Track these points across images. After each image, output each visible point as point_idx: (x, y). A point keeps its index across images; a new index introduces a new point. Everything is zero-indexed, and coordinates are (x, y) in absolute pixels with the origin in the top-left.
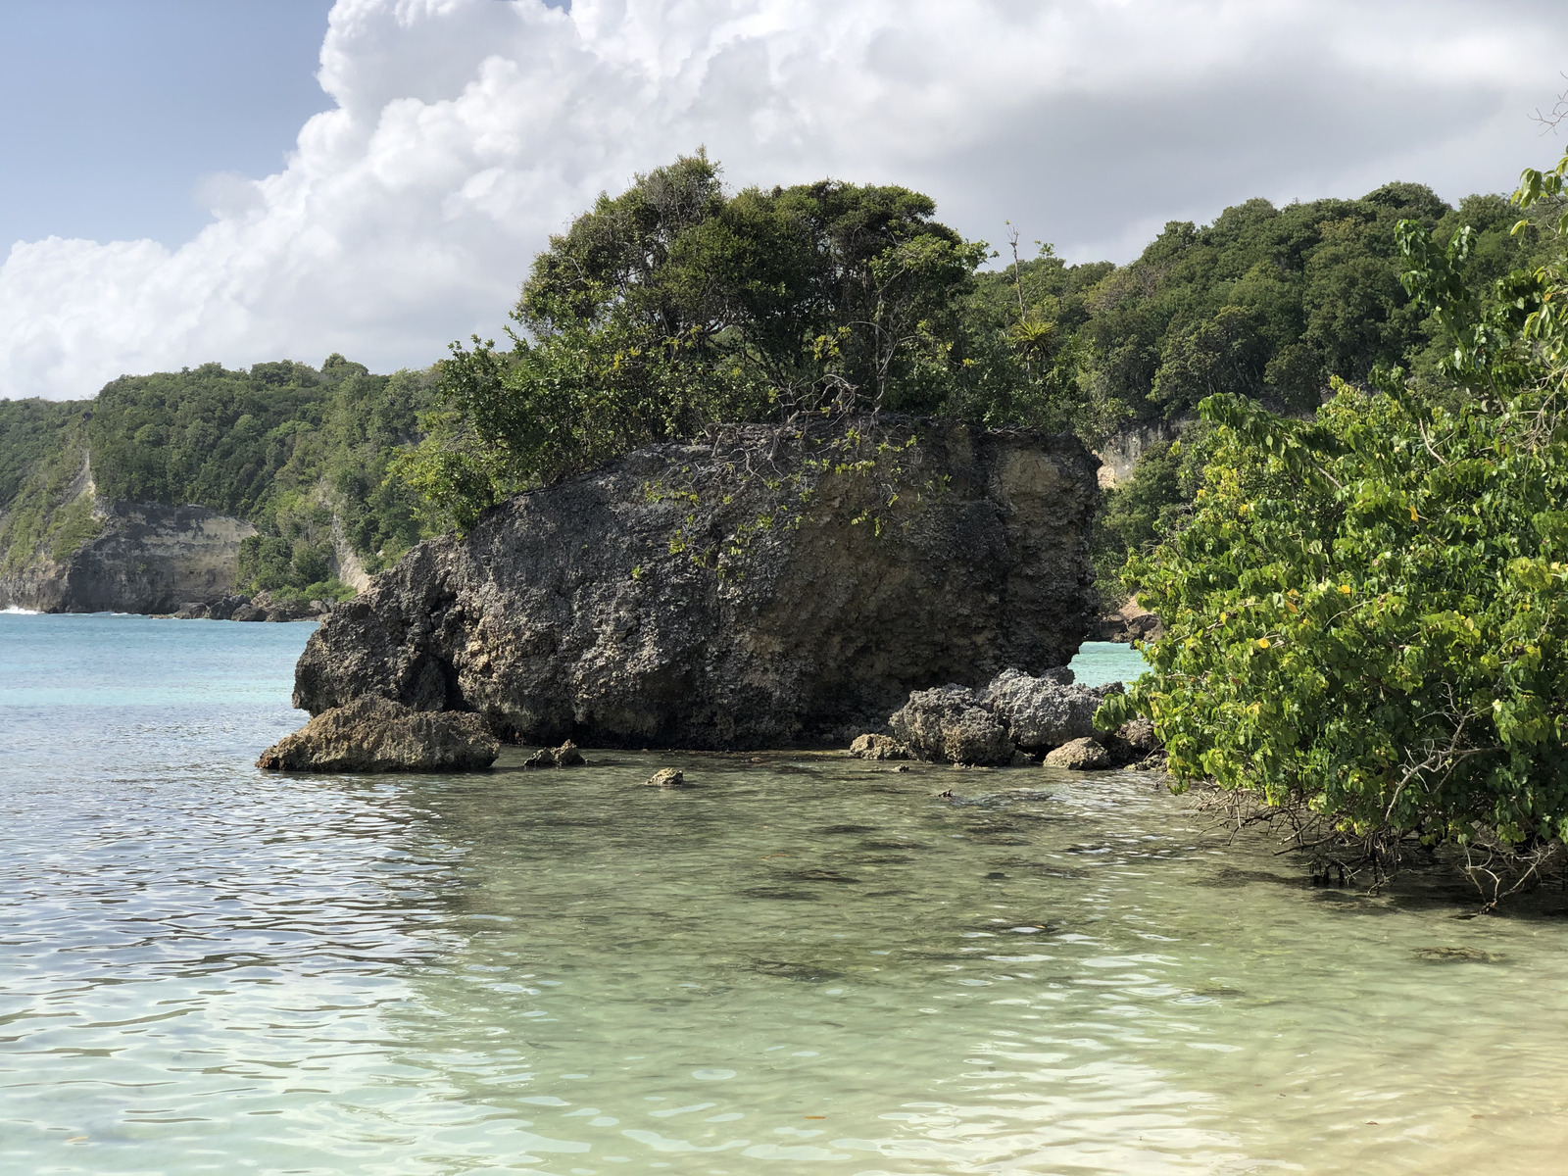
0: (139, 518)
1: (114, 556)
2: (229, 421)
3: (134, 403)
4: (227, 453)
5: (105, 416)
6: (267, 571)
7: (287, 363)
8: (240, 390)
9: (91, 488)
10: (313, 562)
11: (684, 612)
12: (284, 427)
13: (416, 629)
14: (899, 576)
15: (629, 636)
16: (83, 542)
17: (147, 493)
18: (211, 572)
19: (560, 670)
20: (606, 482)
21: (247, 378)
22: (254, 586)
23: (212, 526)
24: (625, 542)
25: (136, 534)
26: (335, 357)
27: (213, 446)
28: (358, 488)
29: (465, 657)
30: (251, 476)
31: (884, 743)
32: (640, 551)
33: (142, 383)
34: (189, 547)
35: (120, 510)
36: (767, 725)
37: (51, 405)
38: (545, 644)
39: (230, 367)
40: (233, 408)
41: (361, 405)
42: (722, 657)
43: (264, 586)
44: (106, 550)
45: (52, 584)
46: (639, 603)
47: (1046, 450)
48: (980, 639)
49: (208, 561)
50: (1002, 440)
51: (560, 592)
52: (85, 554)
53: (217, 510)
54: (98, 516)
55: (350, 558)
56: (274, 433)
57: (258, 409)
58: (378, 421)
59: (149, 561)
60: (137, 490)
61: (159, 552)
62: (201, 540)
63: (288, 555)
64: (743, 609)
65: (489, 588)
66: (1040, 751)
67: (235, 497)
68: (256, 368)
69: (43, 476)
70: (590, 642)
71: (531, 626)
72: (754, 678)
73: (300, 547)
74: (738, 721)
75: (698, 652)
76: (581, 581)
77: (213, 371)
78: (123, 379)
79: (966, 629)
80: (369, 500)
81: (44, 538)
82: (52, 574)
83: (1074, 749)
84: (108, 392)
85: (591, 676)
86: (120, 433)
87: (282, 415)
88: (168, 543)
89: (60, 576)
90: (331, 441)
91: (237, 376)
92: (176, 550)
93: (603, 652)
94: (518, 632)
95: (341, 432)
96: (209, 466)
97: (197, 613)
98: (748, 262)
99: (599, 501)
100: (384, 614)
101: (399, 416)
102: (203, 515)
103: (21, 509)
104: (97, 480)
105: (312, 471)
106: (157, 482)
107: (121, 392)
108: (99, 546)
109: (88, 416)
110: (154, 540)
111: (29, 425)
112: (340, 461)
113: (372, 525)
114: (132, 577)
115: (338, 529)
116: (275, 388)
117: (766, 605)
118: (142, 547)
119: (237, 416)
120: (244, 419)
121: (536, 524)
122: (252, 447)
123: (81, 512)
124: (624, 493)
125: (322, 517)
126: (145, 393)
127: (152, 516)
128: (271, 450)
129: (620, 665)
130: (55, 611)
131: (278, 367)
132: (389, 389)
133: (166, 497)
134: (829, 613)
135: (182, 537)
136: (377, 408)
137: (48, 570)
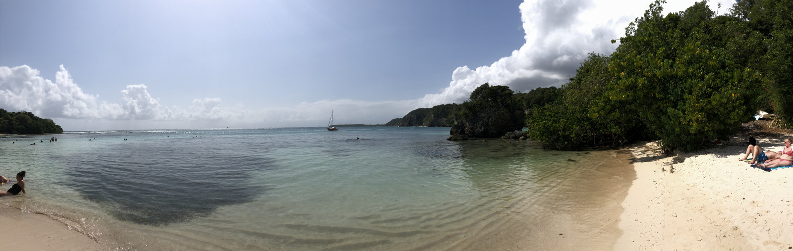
2: (444, 109)
4: (444, 112)
5: (433, 109)
10: (452, 121)
11: (486, 125)
13: (461, 127)
14: (506, 122)
18: (442, 123)
19: (474, 131)
25: (436, 119)
29: (465, 129)
30: (446, 114)
32: (482, 119)
36: (494, 135)
42: (490, 129)
44: (434, 121)
46: (482, 124)
47: (520, 110)
50: (516, 109)
54: (433, 118)
55: (455, 121)
60: (436, 116)
62: (442, 120)
63: (449, 121)
64: (491, 125)
65: (467, 123)
66: (519, 137)
69: (428, 114)
70: (477, 128)
72: (492, 131)
74: (491, 135)
75: (487, 129)
76: (476, 122)
80: (457, 116)
81: (429, 120)
83: (522, 137)
85: (477, 131)
86: (435, 111)
88: (439, 120)
89: (430, 123)
94: (470, 127)
95: (454, 110)
98: (492, 93)
99: (478, 115)
100: (458, 126)
102: (442, 117)
103: (426, 118)
104: (433, 115)
105: (452, 114)
114: (436, 123)
115: (454, 118)
117: (494, 124)
121: (472, 117)
129: (480, 130)
133: (439, 116)
134: (499, 125)
137: (428, 123)
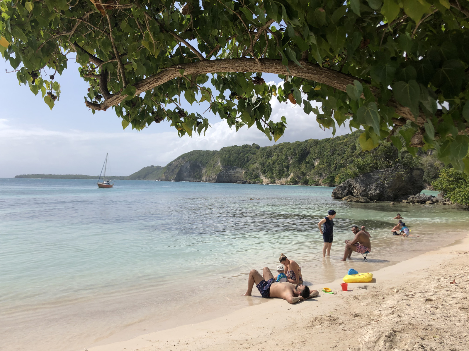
0: (227, 168)
1: (223, 174)
2: (239, 154)
3: (226, 151)
4: (240, 159)
5: (222, 153)
6: (249, 177)
7: (247, 145)
8: (241, 149)
9: (220, 164)
10: (256, 176)
11: (381, 187)
12: (248, 155)
13: (347, 188)
14: (403, 184)
15: (375, 190)
16: (219, 172)
17: (228, 165)
18: (237, 176)
19: (367, 193)
20: (371, 174)
21: (241, 147)
22: (247, 179)
23: (237, 170)
24: (374, 180)
25: (227, 171)
26: (254, 144)
27: (237, 158)
28: (263, 164)
29: (354, 192)
30: (243, 162)
31: (406, 201)
32: (376, 181)
33: (226, 148)
34: (234, 173)
35: (224, 167)
36: (390, 199)
37: (211, 151)
38: (365, 190)
39: (238, 145)
40: (240, 152)
41: (263, 152)
42: (385, 192)
43: (249, 179)
44: (222, 173)
45: (214, 178)
46: (376, 186)
47: (418, 170)
48: (411, 190)
49: (237, 175)
50: (414, 169)
51: (367, 185)
52: (219, 174)
53: (238, 167)
54: (221, 168)
55: (262, 175)
56: (246, 155)
57: (244, 152)
58: (265, 154)
59: (228, 175)
60: (227, 164)
61: (230, 174)
62: (236, 172)
63: (252, 174)
64: (388, 187)
65: (358, 184)
66: (424, 202)
67: (241, 165)
68: (242, 146)
69: (211, 162)
70: (370, 190)
71: (363, 189)
72: (389, 194)
73: (254, 173)
74: (388, 198)
75: (383, 192)
76: (369, 184)
77: (236, 146)
78: (224, 148)
79: (410, 189)
80: (265, 166)
81: (213, 171)
82: (214, 177)
83: (429, 202)
84: (222, 149)
85: (371, 194)
86: (224, 156)
87: (247, 153)
88: (231, 172)
89: (216, 177)
90: (258, 157)
91: (240, 147)
92: (232, 173)
93: (372, 191)
94: (362, 189)
95: (260, 156)
96: (237, 161)
97: (240, 183)
98: (387, 151)
99: (370, 176)
100: (343, 187)
101: (269, 153)
102: (236, 168)
103: (208, 167)
104: (221, 163)
105: (254, 161)
106: (230, 163)
107: (224, 149)
108: (221, 172)
109: (219, 153)
110: (229, 172)
111: (207, 154)
112: (260, 160)
113: (265, 170)
114: (226, 177)
115: (260, 170)
116: (245, 148)
117: (391, 187)
118: (227, 173)
119: (241, 153)
120: (242, 153)
121: (363, 178)
122: (243, 157)
123: (219, 167)
124: (373, 175)
125: (257, 169)
126: (227, 150)
127: (229, 168)
128: (246, 158)
129: (374, 193)
130: (215, 182)
131: (246, 145)
132: (267, 149)
133: (231, 165)
134: (396, 187)
135: (233, 171)
136: (265, 152)
137: (214, 176)
